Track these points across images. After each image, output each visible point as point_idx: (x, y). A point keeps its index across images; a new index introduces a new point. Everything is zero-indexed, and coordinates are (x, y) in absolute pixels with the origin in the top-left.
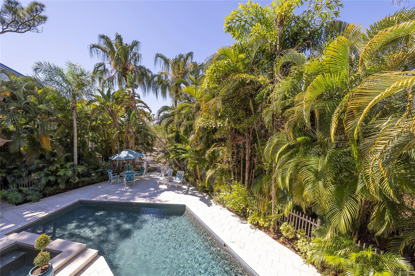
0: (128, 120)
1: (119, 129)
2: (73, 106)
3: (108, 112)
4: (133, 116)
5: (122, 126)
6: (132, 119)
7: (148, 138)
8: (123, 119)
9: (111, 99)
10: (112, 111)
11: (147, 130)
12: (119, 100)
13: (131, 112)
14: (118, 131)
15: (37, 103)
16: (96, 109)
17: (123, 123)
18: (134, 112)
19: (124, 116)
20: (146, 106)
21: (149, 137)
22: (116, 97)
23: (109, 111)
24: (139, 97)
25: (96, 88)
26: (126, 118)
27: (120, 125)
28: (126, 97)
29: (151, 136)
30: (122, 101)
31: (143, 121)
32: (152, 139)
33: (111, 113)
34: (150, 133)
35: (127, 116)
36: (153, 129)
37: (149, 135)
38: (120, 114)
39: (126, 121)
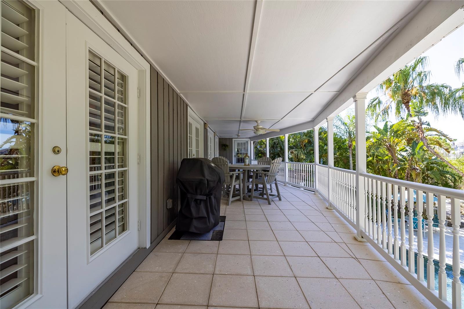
0: (413, 155)
1: (399, 164)
2: (349, 145)
3: (385, 147)
4: (419, 150)
5: (404, 161)
6: (419, 153)
7: (446, 177)
8: (404, 154)
9: (389, 133)
10: (390, 145)
11: (444, 166)
12: (398, 132)
13: (417, 144)
14: (399, 168)
16: (373, 146)
17: (404, 158)
18: (421, 144)
19: (405, 149)
20: (441, 134)
21: (448, 176)
22: (395, 130)
23: (387, 146)
24: (429, 125)
25: (372, 125)
26: (408, 152)
27: (401, 160)
28: (409, 128)
29: (453, 175)
30: (403, 133)
31: (438, 155)
32: (455, 179)
33: (389, 148)
34: (448, 169)
35: (411, 150)
36: (456, 164)
37: (448, 172)
38: (398, 148)
39: (409, 156)
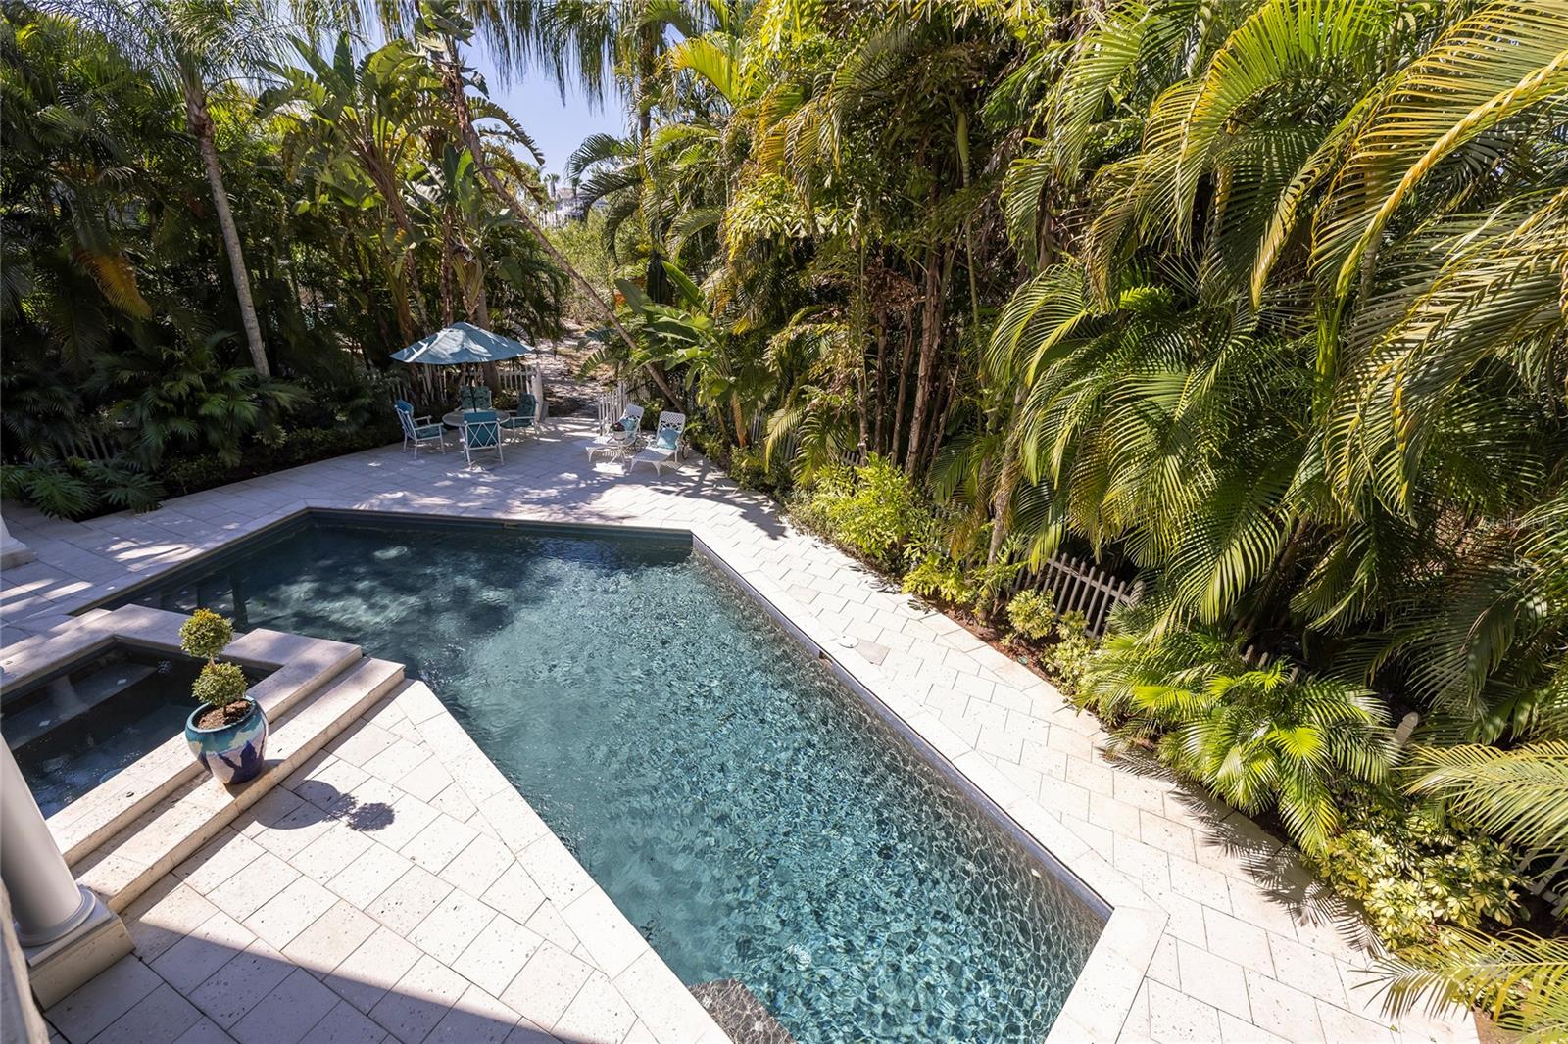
0: (448, 197)
1: (412, 232)
2: (193, 118)
3: (355, 152)
4: (464, 179)
5: (427, 221)
6: (465, 192)
7: (538, 278)
8: (424, 190)
9: (358, 93)
10: (372, 148)
11: (531, 245)
12: (393, 96)
13: (457, 157)
14: (413, 245)
15: (27, 95)
16: (302, 137)
17: (428, 210)
18: (467, 158)
19: (425, 177)
20: (517, 131)
21: (544, 276)
22: (380, 80)
23: (359, 148)
24: (482, 87)
25: (283, 31)
26: (436, 187)
27: (416, 216)
28: (424, 82)
29: (550, 271)
30: (408, 99)
31: (511, 202)
32: (556, 283)
33: (371, 159)
34: (545, 257)
35: (442, 178)
36: (556, 242)
37: (541, 265)
38: (409, 167)
39: (438, 200)
